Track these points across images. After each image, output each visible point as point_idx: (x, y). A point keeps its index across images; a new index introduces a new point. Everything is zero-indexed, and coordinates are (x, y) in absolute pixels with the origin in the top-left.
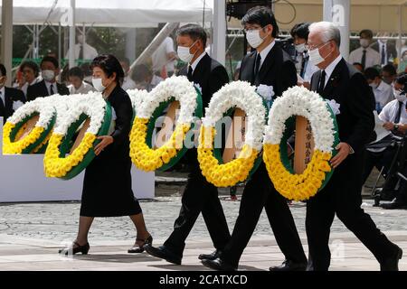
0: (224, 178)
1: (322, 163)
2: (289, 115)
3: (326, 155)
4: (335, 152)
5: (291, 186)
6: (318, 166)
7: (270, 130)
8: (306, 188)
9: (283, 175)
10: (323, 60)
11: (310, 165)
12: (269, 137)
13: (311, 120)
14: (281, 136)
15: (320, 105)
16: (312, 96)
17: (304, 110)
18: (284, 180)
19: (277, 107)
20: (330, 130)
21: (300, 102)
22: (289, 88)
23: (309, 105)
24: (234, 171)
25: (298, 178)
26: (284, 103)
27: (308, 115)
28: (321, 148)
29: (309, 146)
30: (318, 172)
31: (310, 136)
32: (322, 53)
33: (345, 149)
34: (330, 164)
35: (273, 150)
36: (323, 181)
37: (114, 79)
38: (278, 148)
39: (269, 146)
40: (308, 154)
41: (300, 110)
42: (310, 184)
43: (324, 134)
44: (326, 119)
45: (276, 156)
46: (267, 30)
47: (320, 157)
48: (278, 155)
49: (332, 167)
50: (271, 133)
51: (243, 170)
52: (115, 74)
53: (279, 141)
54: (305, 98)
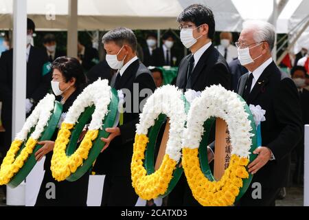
0: (148, 190)
1: (239, 169)
2: (207, 116)
3: (244, 160)
4: (253, 157)
5: (208, 193)
6: (235, 172)
7: (188, 134)
8: (224, 196)
9: (201, 181)
10: (252, 61)
11: (227, 171)
12: (187, 141)
13: (228, 121)
14: (200, 139)
15: (237, 106)
16: (229, 96)
17: (222, 111)
18: (203, 187)
19: (195, 108)
20: (247, 132)
21: (218, 103)
22: (207, 88)
23: (226, 106)
24: (155, 182)
25: (215, 185)
26: (202, 103)
27: (225, 117)
28: (239, 153)
29: (229, 150)
30: (235, 179)
31: (228, 140)
32: (252, 53)
33: (265, 154)
34: (247, 169)
35: (192, 155)
36: (241, 189)
37: (73, 83)
38: (197, 153)
39: (188, 151)
40: (228, 158)
41: (217, 111)
42: (228, 192)
43: (240, 137)
44: (243, 121)
45: (194, 161)
46: (201, 29)
47: (237, 163)
48: (197, 160)
49: (250, 173)
50: (189, 137)
51: (163, 182)
52: (74, 79)
53: (197, 145)
54: (222, 98)
